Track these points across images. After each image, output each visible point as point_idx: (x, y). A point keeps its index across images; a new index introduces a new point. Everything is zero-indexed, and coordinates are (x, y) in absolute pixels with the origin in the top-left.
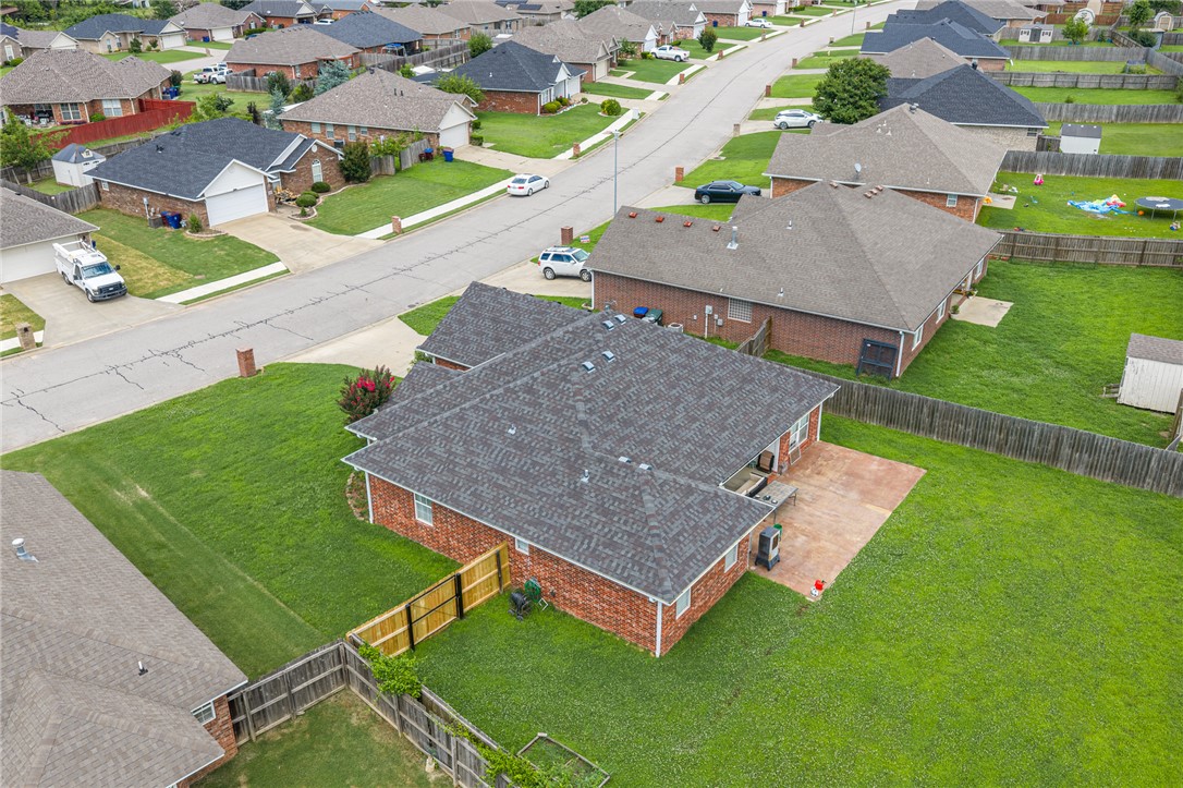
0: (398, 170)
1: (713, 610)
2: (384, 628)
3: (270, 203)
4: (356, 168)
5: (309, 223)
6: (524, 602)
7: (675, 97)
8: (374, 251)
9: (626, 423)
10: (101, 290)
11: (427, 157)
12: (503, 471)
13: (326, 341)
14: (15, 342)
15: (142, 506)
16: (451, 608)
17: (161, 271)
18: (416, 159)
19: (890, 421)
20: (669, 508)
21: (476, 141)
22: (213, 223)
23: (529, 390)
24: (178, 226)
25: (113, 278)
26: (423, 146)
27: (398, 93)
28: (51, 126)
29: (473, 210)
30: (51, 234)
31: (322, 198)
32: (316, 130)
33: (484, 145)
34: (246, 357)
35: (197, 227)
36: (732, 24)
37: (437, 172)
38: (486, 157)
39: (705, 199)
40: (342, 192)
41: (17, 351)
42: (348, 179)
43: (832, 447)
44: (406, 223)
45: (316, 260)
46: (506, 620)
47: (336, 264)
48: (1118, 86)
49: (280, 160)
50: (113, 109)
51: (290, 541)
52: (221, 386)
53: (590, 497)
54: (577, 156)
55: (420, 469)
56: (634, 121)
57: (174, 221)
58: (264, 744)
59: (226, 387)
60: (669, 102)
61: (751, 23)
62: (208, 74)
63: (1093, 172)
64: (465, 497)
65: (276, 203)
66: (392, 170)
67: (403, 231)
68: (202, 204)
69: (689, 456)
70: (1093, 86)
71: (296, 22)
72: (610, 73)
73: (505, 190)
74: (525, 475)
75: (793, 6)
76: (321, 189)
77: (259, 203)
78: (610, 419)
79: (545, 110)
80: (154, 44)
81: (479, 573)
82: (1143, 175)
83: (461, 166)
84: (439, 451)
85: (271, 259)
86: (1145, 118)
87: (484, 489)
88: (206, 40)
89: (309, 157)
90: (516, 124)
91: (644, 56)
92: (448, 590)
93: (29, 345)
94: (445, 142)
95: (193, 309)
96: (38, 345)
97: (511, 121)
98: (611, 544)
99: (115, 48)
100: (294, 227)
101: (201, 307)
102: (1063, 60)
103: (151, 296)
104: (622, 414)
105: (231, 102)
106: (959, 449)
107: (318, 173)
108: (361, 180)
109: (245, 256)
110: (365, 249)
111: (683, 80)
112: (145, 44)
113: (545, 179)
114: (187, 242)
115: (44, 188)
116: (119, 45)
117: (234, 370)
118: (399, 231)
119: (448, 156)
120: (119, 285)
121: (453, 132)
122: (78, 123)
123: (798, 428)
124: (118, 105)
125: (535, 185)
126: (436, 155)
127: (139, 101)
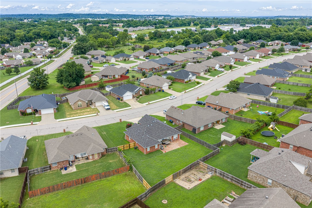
0: (154, 93)
1: (153, 152)
2: (121, 147)
4: (147, 92)
5: (137, 101)
6: (136, 148)
7: (214, 80)
8: (144, 106)
9: (150, 132)
10: (107, 109)
11: (160, 91)
12: (137, 135)
13: (131, 119)
14: (96, 114)
15: (105, 134)
16: (128, 147)
17: (115, 106)
18: (158, 91)
19: (190, 138)
20: (149, 140)
21: (170, 88)
22: (124, 100)
23: (142, 127)
24: (119, 100)
25: (109, 107)
26: (159, 89)
28: (107, 79)
29: (162, 101)
30: (103, 100)
31: (141, 97)
32: (145, 84)
33: (171, 89)
34: (121, 120)
35: (122, 100)
36: (242, 62)
37: (161, 94)
38: (170, 92)
39: (197, 104)
40: (144, 96)
41: (96, 115)
42: (146, 94)
43: (181, 140)
44: (150, 103)
45: (135, 107)
46: (134, 149)
47: (138, 108)
48: (306, 86)
49: (135, 91)
50: (117, 77)
51: (117, 140)
52: (117, 123)
53: (143, 138)
54: (185, 93)
55: (130, 134)
56: (201, 86)
57: (119, 99)
58: (108, 154)
59: (118, 123)
60: (212, 81)
61: (247, 61)
62: (134, 69)
63: (270, 106)
64: (132, 137)
65: (134, 97)
66: (153, 93)
67: (150, 104)
68: (123, 97)
69: (156, 137)
70: (301, 86)
71: (156, 55)
72: (205, 74)
73: (168, 98)
74: (138, 136)
75: (262, 56)
76: (141, 95)
77: (131, 97)
78: (149, 131)
79: (185, 82)
80: (128, 59)
81: (132, 145)
82: (279, 107)
83: (165, 93)
84: (132, 132)
85: (130, 106)
86: (299, 95)
87: (134, 137)
88: (138, 58)
89: (140, 91)
90: (179, 85)
91: (215, 70)
92: (128, 145)
93: (98, 115)
94: (163, 89)
95: (117, 112)
97: (179, 84)
98: (143, 143)
99: (122, 60)
100: (135, 102)
101: (118, 112)
102: (305, 77)
103: (113, 110)
104: (150, 131)
105: (135, 76)
106: (195, 142)
107: (141, 93)
108: (147, 94)
109: (127, 105)
110: (143, 106)
111: (218, 77)
112: (127, 59)
113: (176, 97)
114: (120, 102)
115: (104, 92)
116: (123, 59)
117: (119, 121)
118: (149, 104)
119: (163, 91)
120: (109, 108)
121: (165, 87)
122: (111, 78)
123: (175, 137)
124: (118, 76)
125: (174, 98)
126: (161, 91)
127: (121, 75)
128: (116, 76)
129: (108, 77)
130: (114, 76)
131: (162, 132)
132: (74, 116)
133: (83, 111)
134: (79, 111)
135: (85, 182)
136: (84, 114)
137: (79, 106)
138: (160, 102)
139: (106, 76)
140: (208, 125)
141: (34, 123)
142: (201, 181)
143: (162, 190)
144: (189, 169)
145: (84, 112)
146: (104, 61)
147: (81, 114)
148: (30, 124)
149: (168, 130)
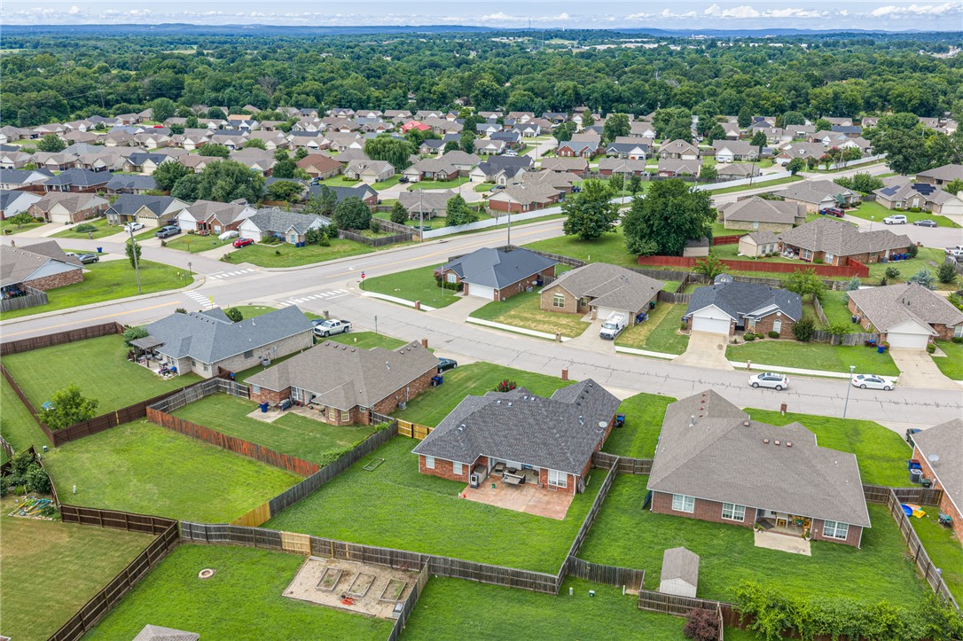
0: (838, 344)
1: (444, 480)
2: (406, 425)
3: (730, 331)
5: (728, 347)
8: (719, 371)
11: (869, 344)
14: (555, 337)
15: (466, 387)
16: (425, 436)
17: (641, 338)
18: (862, 342)
22: (691, 329)
26: (873, 337)
27: (906, 302)
28: (796, 257)
31: (767, 339)
33: (936, 354)
34: (565, 373)
35: (684, 328)
38: (914, 362)
40: (787, 341)
41: (554, 340)
42: (796, 337)
43: (571, 498)
44: (754, 366)
45: (692, 361)
47: (694, 367)
49: (757, 313)
50: (829, 259)
52: (551, 377)
66: (832, 343)
67: (750, 369)
68: (690, 319)
69: (486, 442)
76: (774, 336)
77: (725, 329)
83: (880, 358)
85: (681, 353)
89: (775, 318)
92: (426, 431)
94: (891, 340)
96: (561, 342)
100: (720, 346)
103: (617, 344)
105: (897, 274)
107: (777, 327)
108: (800, 340)
110: (717, 368)
119: (884, 350)
120: (609, 335)
121: (908, 338)
122: (807, 261)
123: (556, 477)
124: (832, 257)
125: (870, 384)
126: (878, 346)
127: (848, 258)
128: (827, 256)
129: (801, 252)
130: (820, 254)
131: (516, 439)
132: (510, 324)
133: (553, 319)
134: (539, 317)
135: (230, 448)
136: (540, 327)
137: (556, 304)
138: (804, 378)
139: (796, 251)
140: (720, 505)
141: (422, 307)
142: (346, 607)
143: (258, 553)
144: (384, 561)
145: (544, 323)
146: (916, 203)
147: (533, 325)
148: (413, 304)
149: (545, 444)
